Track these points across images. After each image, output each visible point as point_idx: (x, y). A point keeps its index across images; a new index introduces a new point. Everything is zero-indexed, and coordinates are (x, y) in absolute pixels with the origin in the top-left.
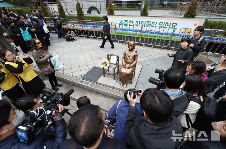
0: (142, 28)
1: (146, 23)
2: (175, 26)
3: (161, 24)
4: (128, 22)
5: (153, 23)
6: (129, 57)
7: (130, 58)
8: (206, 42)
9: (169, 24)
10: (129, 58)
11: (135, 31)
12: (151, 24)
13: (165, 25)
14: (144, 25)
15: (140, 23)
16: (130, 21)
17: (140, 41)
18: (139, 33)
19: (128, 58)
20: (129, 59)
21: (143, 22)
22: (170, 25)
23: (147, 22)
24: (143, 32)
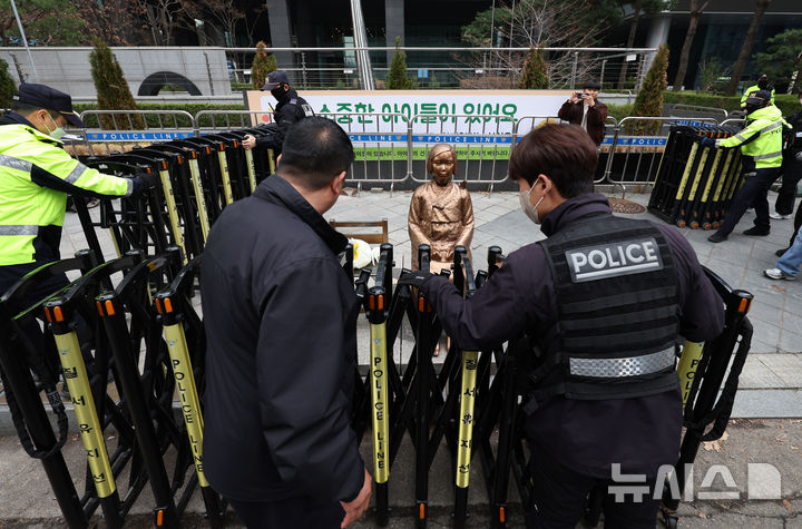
0: (410, 126)
1: (420, 110)
2: (512, 114)
3: (469, 109)
4: (353, 108)
5: (444, 109)
6: (441, 209)
7: (447, 212)
8: (607, 154)
9: (494, 109)
10: (445, 215)
11: (387, 140)
12: (438, 110)
13: (481, 111)
14: (413, 116)
15: (399, 109)
16: (358, 106)
17: (410, 172)
18: (404, 145)
19: (439, 214)
20: (443, 219)
21: (406, 105)
22: (497, 112)
23: (423, 105)
24: (415, 139)
